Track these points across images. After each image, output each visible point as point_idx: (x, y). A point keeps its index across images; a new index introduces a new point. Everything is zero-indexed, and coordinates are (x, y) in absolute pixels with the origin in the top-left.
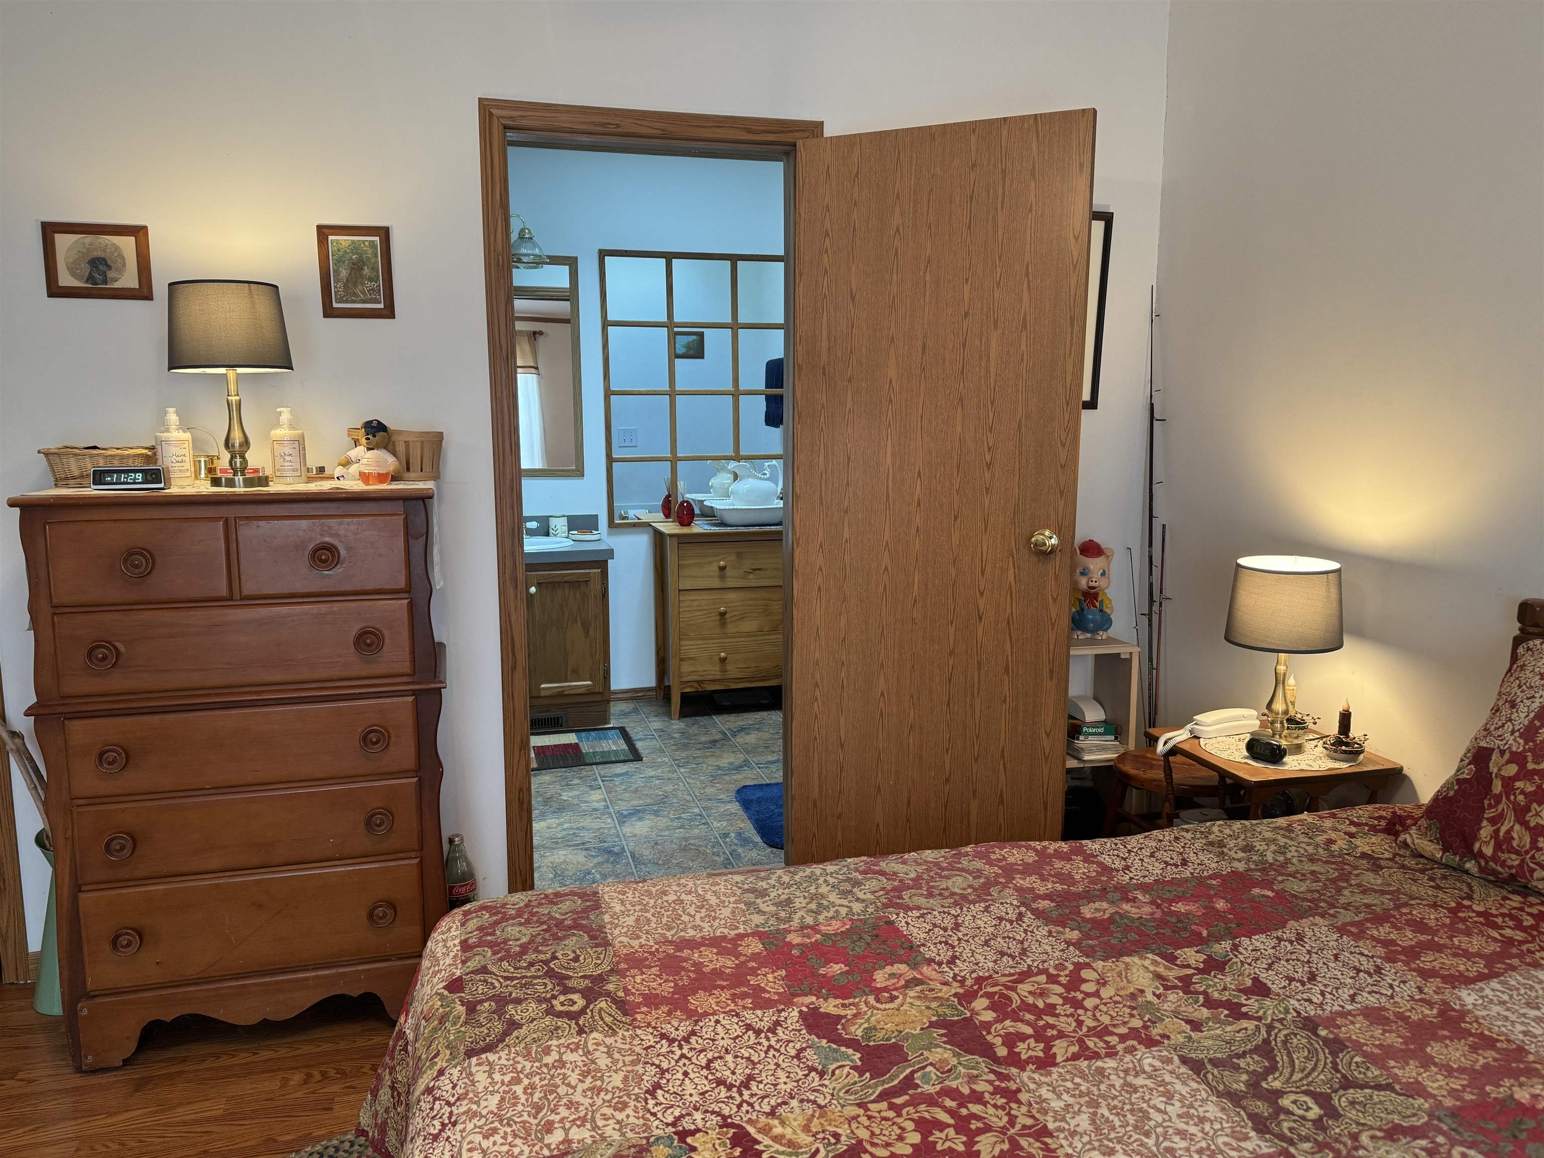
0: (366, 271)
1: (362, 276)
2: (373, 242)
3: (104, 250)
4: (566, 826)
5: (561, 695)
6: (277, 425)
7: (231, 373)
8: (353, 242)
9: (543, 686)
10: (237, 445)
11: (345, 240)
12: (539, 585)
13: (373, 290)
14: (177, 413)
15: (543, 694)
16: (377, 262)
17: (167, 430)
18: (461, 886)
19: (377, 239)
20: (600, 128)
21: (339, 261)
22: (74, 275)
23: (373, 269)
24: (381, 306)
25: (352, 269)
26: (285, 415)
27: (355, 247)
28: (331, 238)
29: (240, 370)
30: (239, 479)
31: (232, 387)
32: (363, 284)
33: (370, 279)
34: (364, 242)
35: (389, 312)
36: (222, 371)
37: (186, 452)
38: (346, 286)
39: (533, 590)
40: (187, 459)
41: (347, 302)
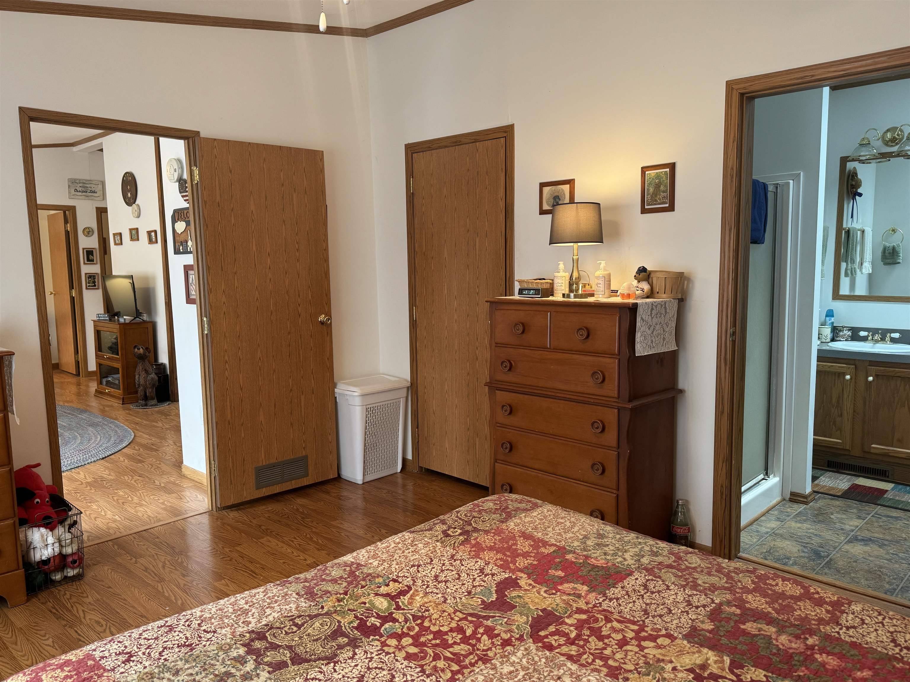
0: (662, 188)
1: (659, 190)
2: (666, 171)
3: (559, 192)
4: (811, 531)
5: (886, 455)
6: (599, 269)
7: (575, 245)
8: (657, 173)
9: (873, 446)
10: (574, 279)
11: (653, 173)
12: (876, 376)
13: (664, 197)
14: (564, 264)
15: (872, 451)
16: (667, 182)
17: (558, 272)
18: (677, 528)
19: (668, 170)
20: (800, 81)
21: (650, 184)
22: (548, 205)
23: (665, 186)
24: (667, 205)
25: (655, 187)
26: (603, 264)
27: (658, 176)
28: (647, 172)
29: (579, 244)
30: (572, 295)
31: (575, 252)
32: (660, 195)
33: (664, 192)
34: (662, 172)
35: (671, 208)
36: (572, 244)
37: (564, 282)
38: (652, 197)
39: (871, 379)
40: (563, 285)
41: (652, 205)
